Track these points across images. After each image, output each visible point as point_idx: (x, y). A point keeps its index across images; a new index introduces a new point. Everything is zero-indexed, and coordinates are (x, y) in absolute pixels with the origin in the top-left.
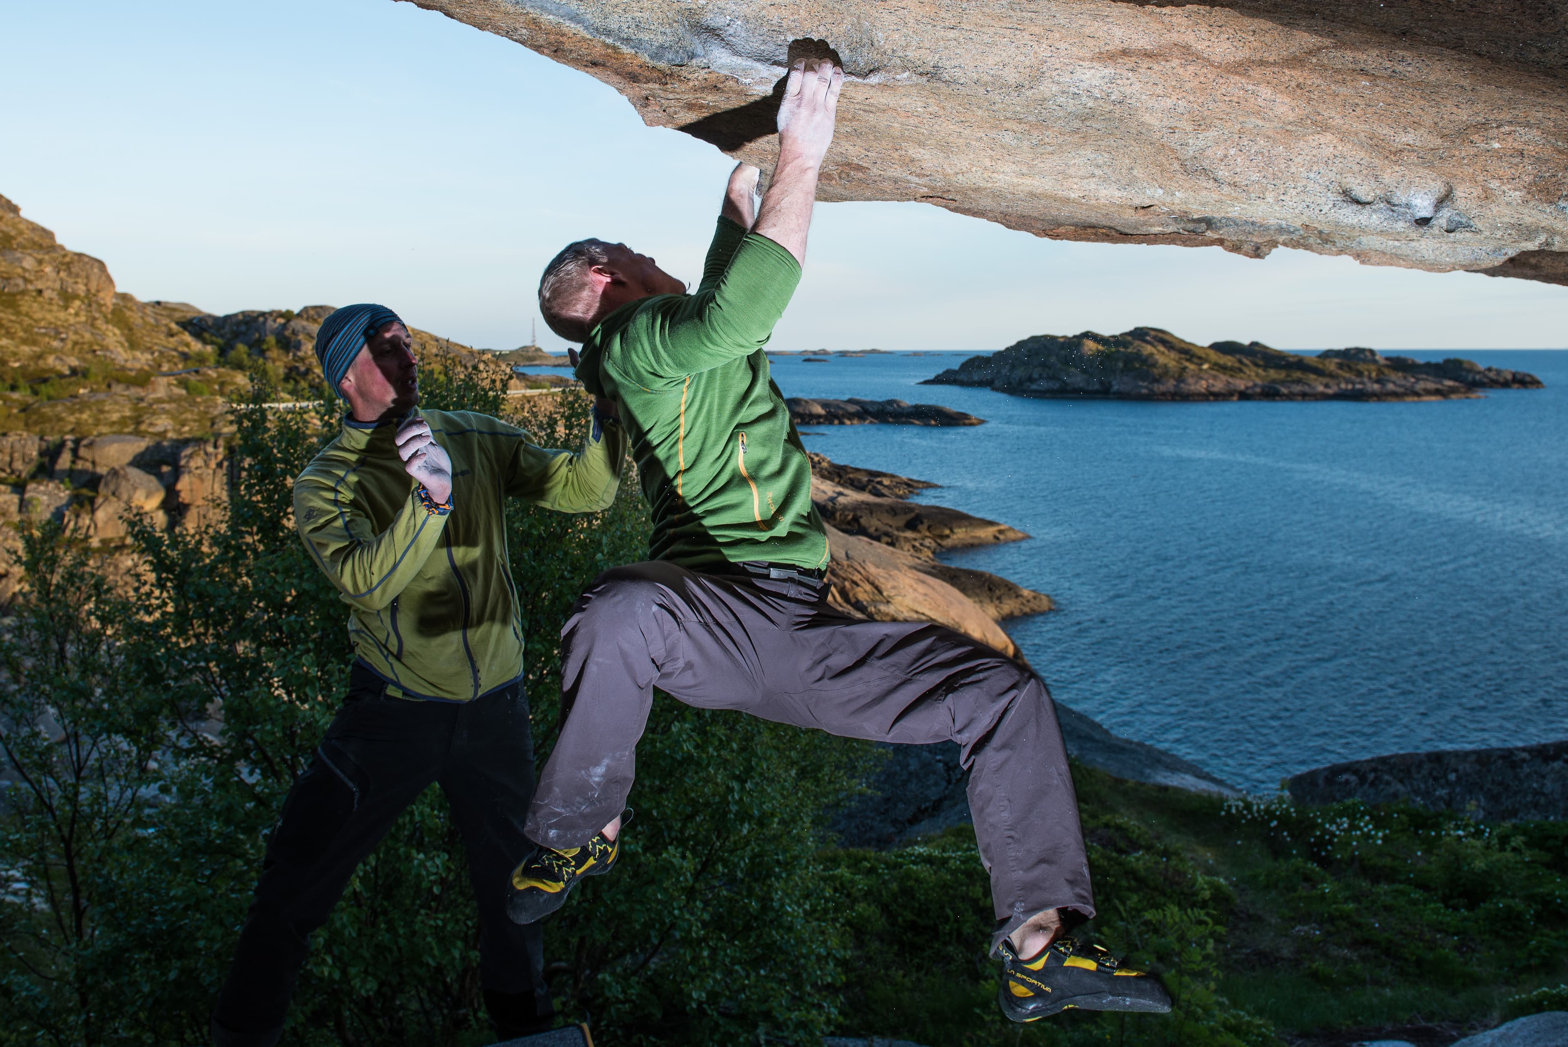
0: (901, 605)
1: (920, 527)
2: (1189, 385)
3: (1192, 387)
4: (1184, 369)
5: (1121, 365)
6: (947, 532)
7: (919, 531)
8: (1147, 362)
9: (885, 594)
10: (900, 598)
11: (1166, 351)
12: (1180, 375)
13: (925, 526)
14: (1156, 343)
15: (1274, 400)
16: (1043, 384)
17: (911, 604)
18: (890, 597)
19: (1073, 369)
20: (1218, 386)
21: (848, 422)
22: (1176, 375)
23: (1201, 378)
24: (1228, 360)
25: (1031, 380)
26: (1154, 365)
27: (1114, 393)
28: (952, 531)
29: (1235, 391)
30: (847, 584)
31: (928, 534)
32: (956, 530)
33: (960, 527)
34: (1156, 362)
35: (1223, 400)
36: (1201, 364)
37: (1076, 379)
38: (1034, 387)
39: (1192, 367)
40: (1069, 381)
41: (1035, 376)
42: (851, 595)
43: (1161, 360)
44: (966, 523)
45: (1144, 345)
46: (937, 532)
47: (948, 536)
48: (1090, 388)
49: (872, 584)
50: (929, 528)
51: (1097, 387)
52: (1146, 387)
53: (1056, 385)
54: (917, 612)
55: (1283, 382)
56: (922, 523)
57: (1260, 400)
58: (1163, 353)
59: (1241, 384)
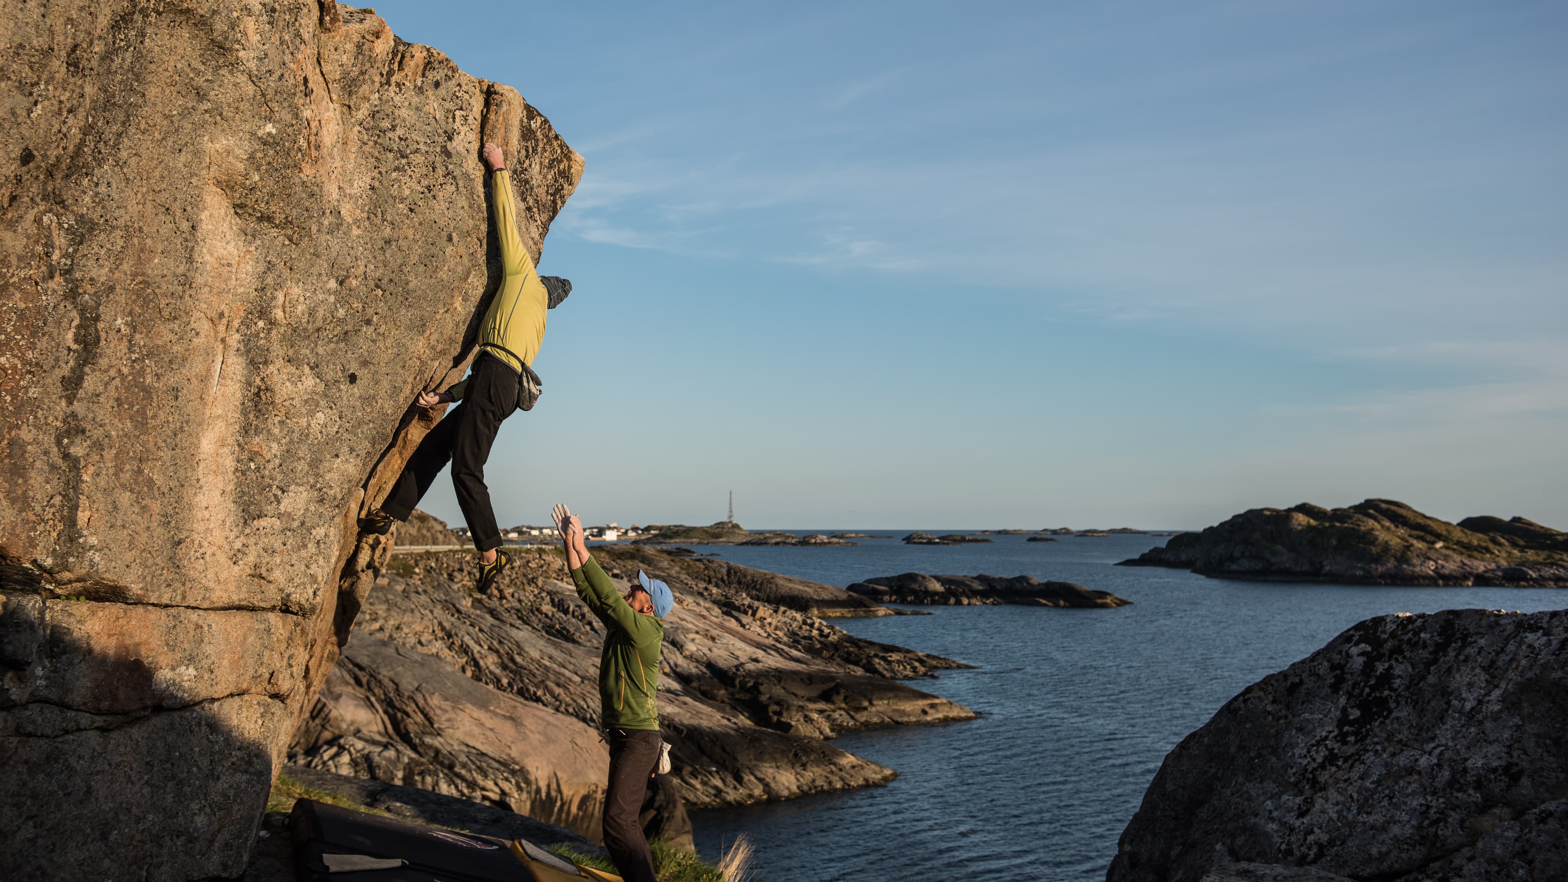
0: (451, 738)
1: (835, 698)
2: (1414, 566)
3: (1418, 569)
4: (1408, 547)
5: (1334, 542)
6: (866, 704)
7: (833, 703)
8: (1368, 538)
9: (436, 726)
10: (451, 731)
11: (1392, 527)
12: (1403, 554)
13: (841, 697)
14: (1380, 517)
15: (1518, 586)
16: (1246, 564)
17: (462, 738)
18: (440, 729)
19: (1279, 547)
20: (1451, 566)
21: (965, 601)
22: (1399, 554)
23: (1429, 559)
24: (1476, 539)
25: (1232, 559)
26: (1373, 541)
27: (1325, 575)
28: (871, 704)
29: (1471, 574)
30: (399, 715)
31: (843, 705)
32: (875, 703)
33: (881, 699)
34: (1376, 538)
35: (1455, 585)
36: (1434, 543)
37: (1284, 558)
38: (1234, 567)
39: (1419, 545)
40: (1273, 560)
41: (1237, 554)
42: (402, 726)
43: (1382, 536)
44: (891, 695)
45: (1365, 519)
46: (855, 704)
47: (865, 709)
48: (1298, 569)
49: (426, 715)
50: (845, 700)
51: (1306, 567)
52: (1362, 568)
53: (1259, 566)
54: (468, 746)
55: (1534, 565)
56: (838, 693)
57: (1502, 585)
58: (1388, 529)
59: (1480, 566)
